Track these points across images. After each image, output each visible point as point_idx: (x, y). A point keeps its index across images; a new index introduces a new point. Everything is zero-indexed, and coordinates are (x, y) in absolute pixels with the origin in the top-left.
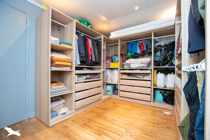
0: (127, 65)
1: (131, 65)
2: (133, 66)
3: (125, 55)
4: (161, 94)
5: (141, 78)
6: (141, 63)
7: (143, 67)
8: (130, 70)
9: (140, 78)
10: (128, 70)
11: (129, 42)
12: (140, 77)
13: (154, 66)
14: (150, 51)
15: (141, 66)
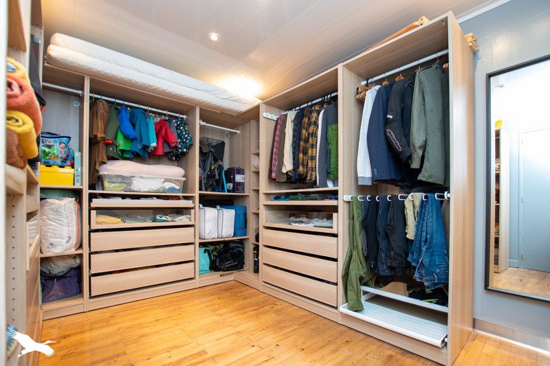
0: (120, 180)
1: (134, 182)
2: (140, 186)
3: (107, 145)
4: (207, 254)
5: (168, 221)
6: (166, 180)
7: (172, 189)
8: (124, 197)
9: (165, 221)
10: (120, 199)
11: (121, 105)
12: (164, 218)
13: (200, 189)
14: (185, 150)
15: (167, 188)
